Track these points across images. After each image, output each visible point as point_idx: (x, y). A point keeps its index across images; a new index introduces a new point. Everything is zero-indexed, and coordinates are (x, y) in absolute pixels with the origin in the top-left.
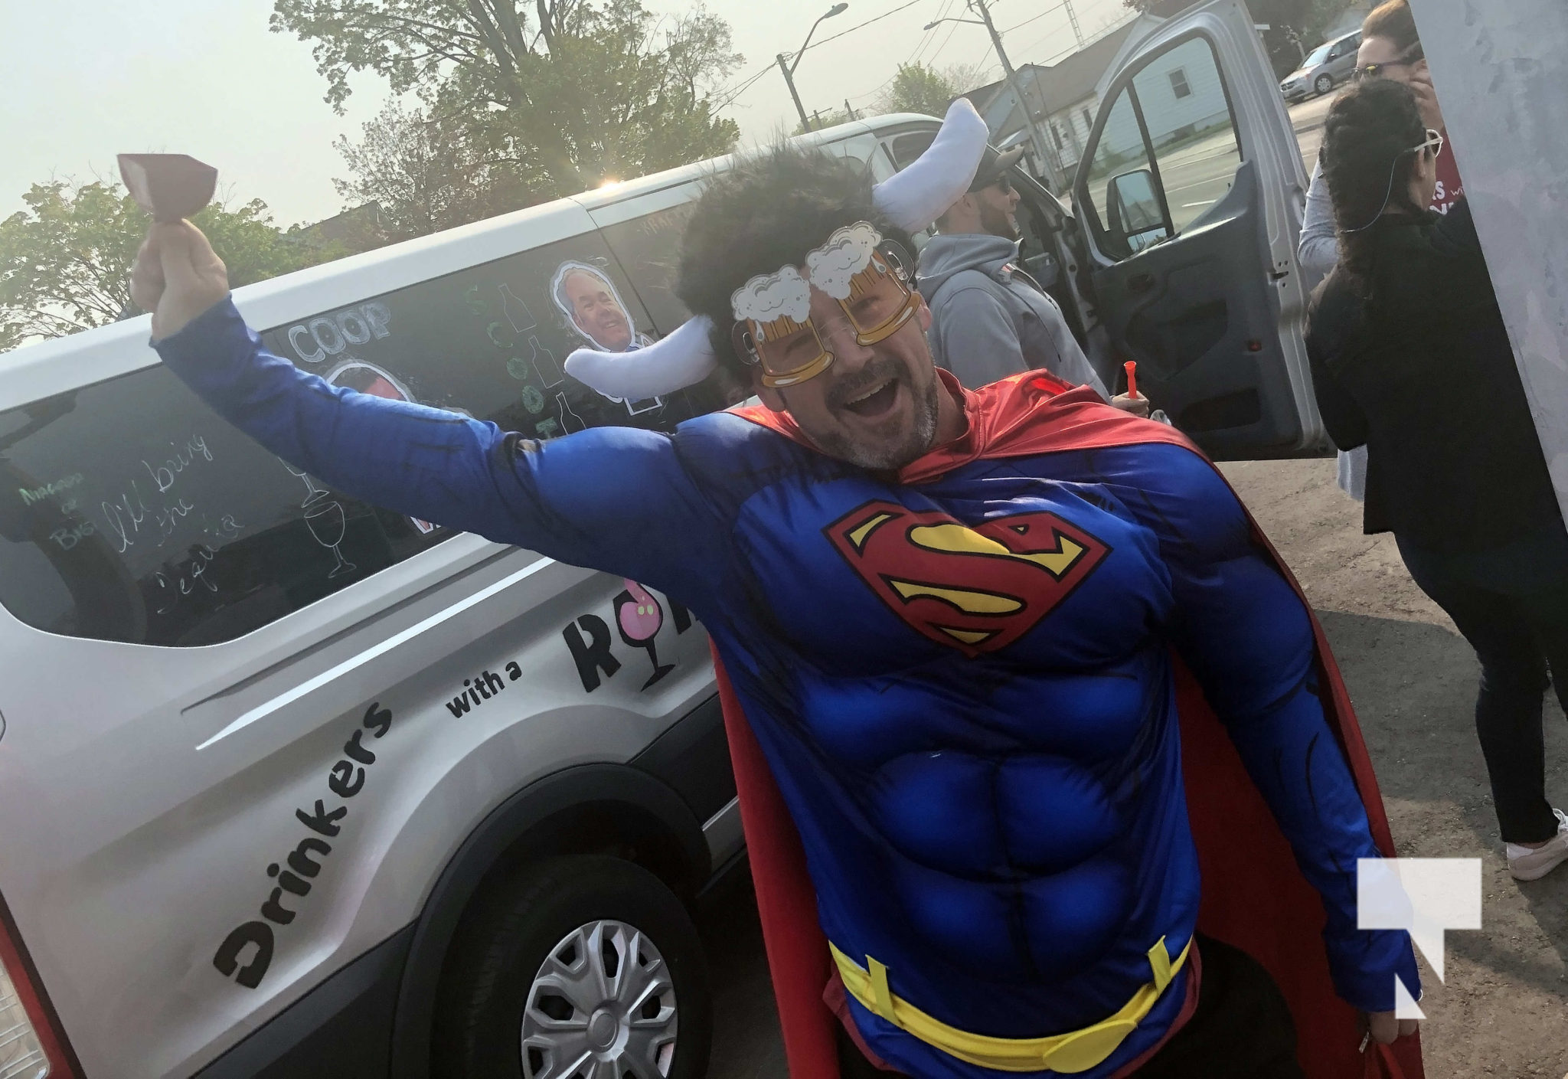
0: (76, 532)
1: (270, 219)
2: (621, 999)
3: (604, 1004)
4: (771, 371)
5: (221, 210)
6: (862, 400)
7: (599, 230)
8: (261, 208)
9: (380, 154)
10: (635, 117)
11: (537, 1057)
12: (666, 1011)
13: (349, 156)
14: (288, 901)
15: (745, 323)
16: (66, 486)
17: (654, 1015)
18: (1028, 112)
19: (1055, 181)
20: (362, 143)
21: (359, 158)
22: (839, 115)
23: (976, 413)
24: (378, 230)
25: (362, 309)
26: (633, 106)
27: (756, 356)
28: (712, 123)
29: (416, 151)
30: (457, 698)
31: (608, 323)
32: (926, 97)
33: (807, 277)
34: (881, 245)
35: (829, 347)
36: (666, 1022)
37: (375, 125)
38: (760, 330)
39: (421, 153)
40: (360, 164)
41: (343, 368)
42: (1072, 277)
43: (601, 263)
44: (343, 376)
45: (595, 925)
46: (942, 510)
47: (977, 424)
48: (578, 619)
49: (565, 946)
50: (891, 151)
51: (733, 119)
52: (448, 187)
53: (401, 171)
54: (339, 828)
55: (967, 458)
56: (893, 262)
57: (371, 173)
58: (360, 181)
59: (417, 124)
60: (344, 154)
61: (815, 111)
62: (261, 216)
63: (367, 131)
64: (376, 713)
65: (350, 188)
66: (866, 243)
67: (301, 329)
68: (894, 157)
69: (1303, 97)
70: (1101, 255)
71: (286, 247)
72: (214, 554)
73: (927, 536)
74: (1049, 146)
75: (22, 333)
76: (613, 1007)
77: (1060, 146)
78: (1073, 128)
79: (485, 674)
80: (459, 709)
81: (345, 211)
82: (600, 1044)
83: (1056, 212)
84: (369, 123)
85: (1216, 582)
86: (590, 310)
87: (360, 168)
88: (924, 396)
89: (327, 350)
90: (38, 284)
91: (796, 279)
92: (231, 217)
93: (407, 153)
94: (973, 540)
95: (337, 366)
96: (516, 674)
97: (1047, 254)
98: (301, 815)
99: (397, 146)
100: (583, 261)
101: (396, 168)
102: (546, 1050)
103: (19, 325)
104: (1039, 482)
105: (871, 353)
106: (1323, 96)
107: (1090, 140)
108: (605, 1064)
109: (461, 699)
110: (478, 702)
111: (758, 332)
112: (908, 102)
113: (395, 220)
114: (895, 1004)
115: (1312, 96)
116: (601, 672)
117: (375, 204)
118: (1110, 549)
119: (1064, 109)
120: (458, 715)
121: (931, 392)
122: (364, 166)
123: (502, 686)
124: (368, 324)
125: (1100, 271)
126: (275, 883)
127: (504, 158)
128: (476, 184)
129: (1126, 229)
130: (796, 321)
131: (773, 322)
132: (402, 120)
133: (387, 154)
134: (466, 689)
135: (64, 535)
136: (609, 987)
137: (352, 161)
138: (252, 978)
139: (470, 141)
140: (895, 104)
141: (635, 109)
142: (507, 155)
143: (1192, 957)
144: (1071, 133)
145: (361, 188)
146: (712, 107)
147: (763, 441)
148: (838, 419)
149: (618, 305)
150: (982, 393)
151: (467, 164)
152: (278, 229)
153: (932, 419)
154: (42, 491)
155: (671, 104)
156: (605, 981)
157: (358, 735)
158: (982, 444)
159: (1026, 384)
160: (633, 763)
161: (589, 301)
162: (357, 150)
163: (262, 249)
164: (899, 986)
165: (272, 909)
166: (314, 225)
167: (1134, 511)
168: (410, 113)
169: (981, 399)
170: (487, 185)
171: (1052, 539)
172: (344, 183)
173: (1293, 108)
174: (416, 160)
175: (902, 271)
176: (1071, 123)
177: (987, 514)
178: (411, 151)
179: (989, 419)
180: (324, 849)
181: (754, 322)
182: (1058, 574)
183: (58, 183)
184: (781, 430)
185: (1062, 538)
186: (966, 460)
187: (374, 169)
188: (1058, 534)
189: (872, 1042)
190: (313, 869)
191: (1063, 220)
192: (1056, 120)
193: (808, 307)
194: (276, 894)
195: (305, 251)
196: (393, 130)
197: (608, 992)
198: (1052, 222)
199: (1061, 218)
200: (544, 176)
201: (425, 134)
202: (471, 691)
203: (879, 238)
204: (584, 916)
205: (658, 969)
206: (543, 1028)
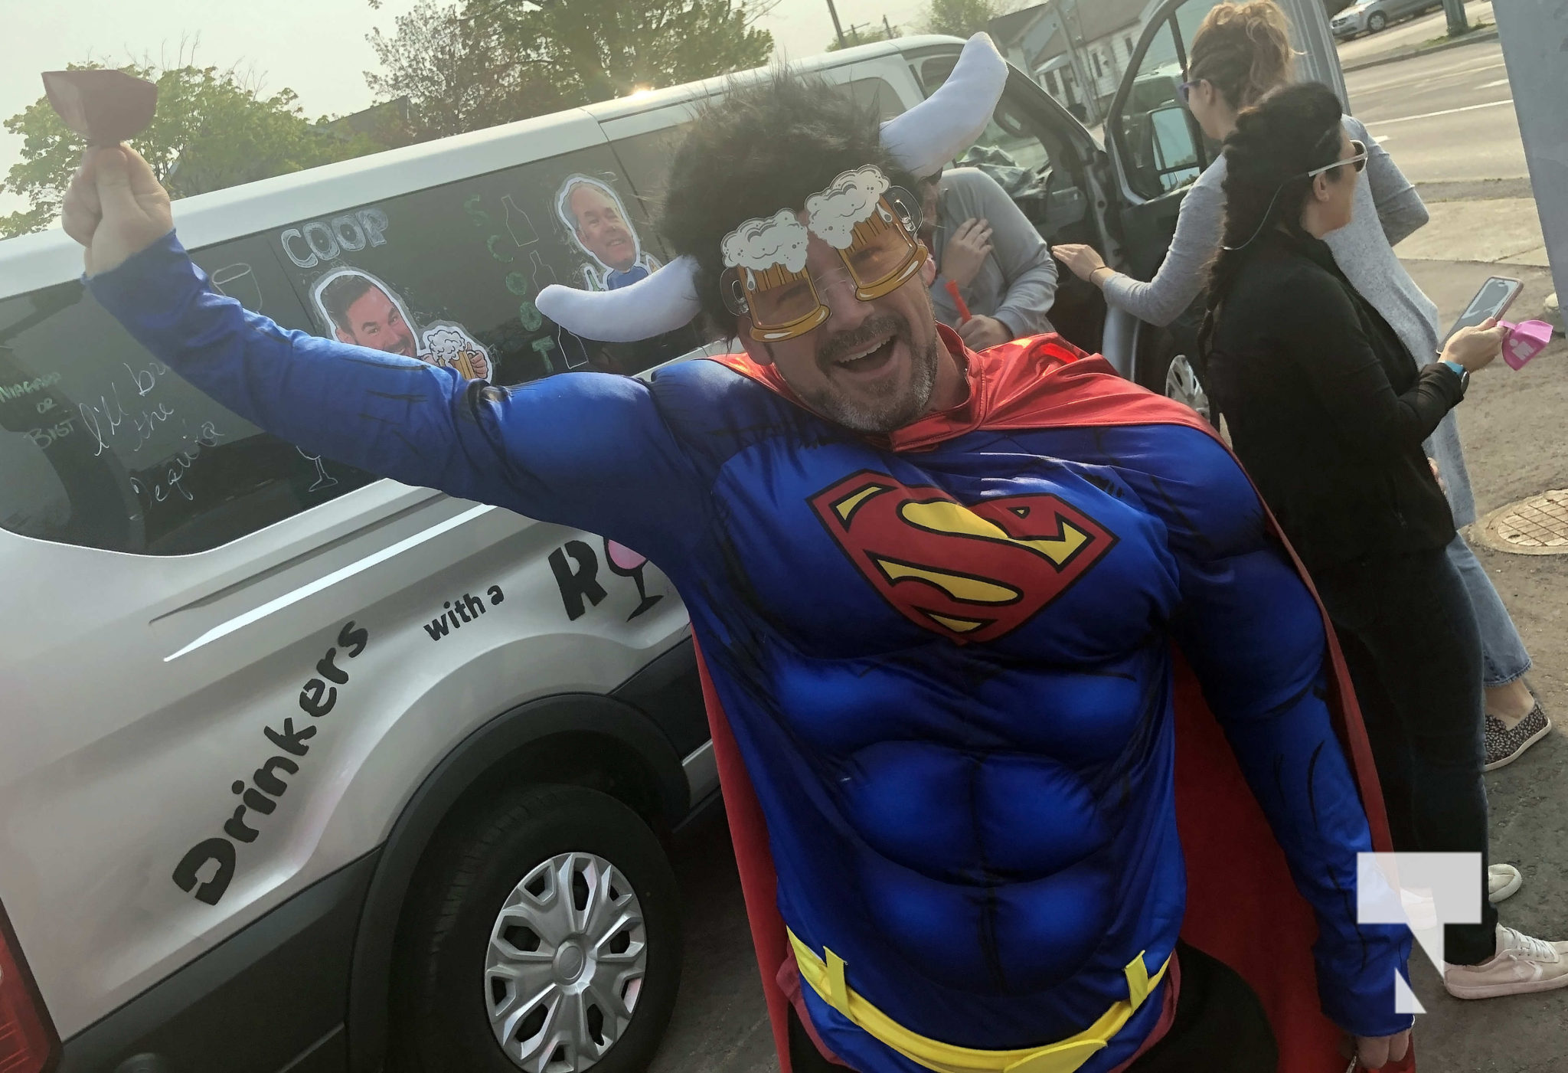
0: (51, 431)
1: (300, 109)
2: (588, 933)
3: (570, 937)
4: (760, 323)
5: (251, 99)
6: (857, 359)
7: (609, 143)
8: (292, 98)
9: (412, 50)
10: (669, 23)
11: (500, 987)
12: (636, 947)
13: (381, 50)
14: (252, 819)
15: (736, 270)
16: (43, 384)
17: (623, 950)
18: (1069, 35)
19: (1092, 109)
20: (395, 37)
21: (391, 52)
22: (877, 31)
23: (978, 378)
24: (406, 126)
25: (359, 214)
26: (668, 13)
27: (745, 306)
28: (746, 33)
29: (448, 48)
30: (436, 620)
31: (613, 241)
32: (966, 16)
33: (805, 223)
34: (889, 191)
35: (826, 301)
36: (633, 957)
37: (408, 20)
38: (751, 278)
39: (452, 50)
40: (391, 58)
41: (337, 275)
42: (1100, 214)
43: (609, 177)
44: (336, 283)
45: (567, 857)
46: (936, 486)
47: (979, 391)
48: (566, 545)
49: (532, 879)
50: (920, 74)
51: (768, 30)
52: (478, 86)
53: (432, 67)
54: (307, 748)
55: (965, 428)
56: (900, 211)
57: (401, 68)
58: (391, 75)
59: (451, 21)
60: (376, 47)
61: (852, 26)
62: (292, 106)
63: (400, 26)
64: (351, 631)
65: (380, 82)
66: (872, 189)
67: (295, 233)
68: (923, 82)
69: (1355, 34)
70: (1131, 192)
71: (314, 138)
72: (192, 462)
73: (917, 513)
74: (1088, 73)
75: (52, 212)
76: (581, 941)
77: (1100, 74)
78: (1114, 57)
79: (466, 597)
80: (437, 631)
81: (375, 105)
82: (566, 976)
83: (1088, 146)
84: (403, 17)
85: (1226, 578)
86: (595, 226)
87: (391, 63)
88: (923, 355)
89: (321, 255)
90: (69, 164)
91: (794, 225)
92: (261, 106)
93: (439, 49)
94: (966, 520)
95: (329, 272)
96: (498, 599)
97: (1076, 188)
98: (268, 732)
99: (429, 42)
100: (591, 175)
101: (428, 64)
102: (509, 980)
103: (50, 204)
104: (1043, 460)
105: (870, 308)
106: (1373, 35)
107: (1129, 68)
108: (569, 997)
109: (440, 621)
110: (457, 625)
111: (749, 281)
112: (947, 20)
113: (424, 116)
114: (850, 998)
115: (1364, 33)
116: (585, 600)
117: (405, 98)
118: (1116, 540)
119: (1107, 35)
120: (436, 638)
121: (931, 353)
122: (396, 60)
123: (483, 610)
124: (364, 230)
125: (1129, 209)
126: (238, 800)
127: (536, 59)
128: (506, 84)
129: (1159, 167)
130: (791, 271)
131: (765, 270)
132: (436, 16)
133: (418, 50)
134: (446, 611)
135: (39, 436)
136: (577, 921)
137: (384, 55)
138: (212, 894)
139: (502, 40)
140: (933, 22)
141: (670, 15)
142: (539, 56)
143: (1171, 970)
144: (1111, 61)
145: (391, 82)
146: (747, 17)
147: (744, 395)
148: (828, 376)
149: (625, 223)
150: (986, 355)
151: (498, 63)
152: (306, 119)
153: (930, 380)
154: (18, 389)
155: (706, 12)
156: (574, 914)
157: (332, 653)
158: (982, 413)
159: (1034, 349)
160: (617, 695)
161: (594, 216)
162: (389, 44)
163: (290, 139)
164: (855, 980)
165: (235, 826)
166: (343, 118)
167: (1143, 497)
168: (443, 9)
169: (985, 363)
170: (516, 85)
171: (1054, 522)
172: (375, 77)
173: (1342, 45)
174: (448, 57)
175: (910, 221)
176: (1112, 50)
177: (984, 493)
178: (443, 48)
179: (992, 386)
180: (292, 768)
181: (745, 269)
182: (1059, 563)
183: (93, 63)
184: (766, 382)
185: (1065, 525)
186: (964, 430)
187: (405, 63)
188: (1061, 519)
189: (824, 1034)
190: (279, 788)
191: (1095, 154)
192: (1097, 47)
193: (805, 255)
194: (240, 811)
195: (333, 143)
196: (426, 26)
197: (577, 927)
198: (1083, 154)
199: (1093, 151)
200: (574, 79)
201: (457, 31)
202: (451, 614)
203: (886, 184)
204: (555, 848)
205: (629, 903)
206: (506, 957)
